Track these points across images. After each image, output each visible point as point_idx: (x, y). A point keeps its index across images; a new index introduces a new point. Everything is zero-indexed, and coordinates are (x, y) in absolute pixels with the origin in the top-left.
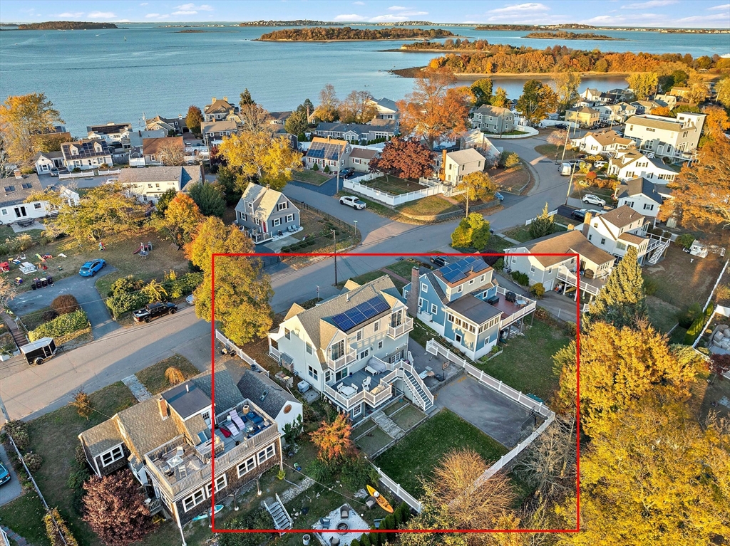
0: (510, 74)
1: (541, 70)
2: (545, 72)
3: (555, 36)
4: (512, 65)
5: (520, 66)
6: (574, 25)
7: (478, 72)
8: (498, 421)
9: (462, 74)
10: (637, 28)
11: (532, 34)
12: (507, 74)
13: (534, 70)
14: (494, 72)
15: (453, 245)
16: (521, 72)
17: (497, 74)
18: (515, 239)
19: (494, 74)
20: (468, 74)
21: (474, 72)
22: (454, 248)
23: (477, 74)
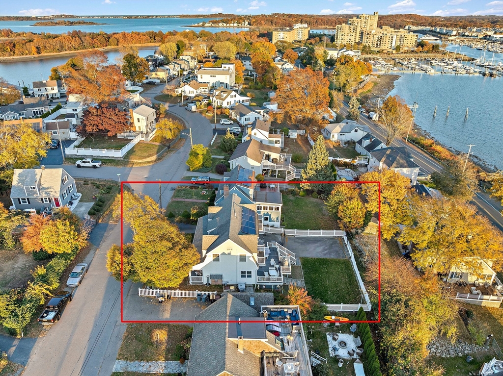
0: (52, 54)
1: (75, 48)
2: (78, 50)
3: (56, 23)
4: (52, 47)
5: (58, 47)
6: (63, 15)
7: (26, 54)
8: (326, 250)
9: (13, 57)
10: (107, 16)
11: (38, 23)
12: (49, 54)
13: (70, 49)
14: (40, 53)
15: (191, 170)
16: (60, 51)
17: (42, 54)
18: (215, 155)
19: (40, 55)
20: (18, 57)
21: (22, 55)
22: (193, 171)
23: (26, 56)
